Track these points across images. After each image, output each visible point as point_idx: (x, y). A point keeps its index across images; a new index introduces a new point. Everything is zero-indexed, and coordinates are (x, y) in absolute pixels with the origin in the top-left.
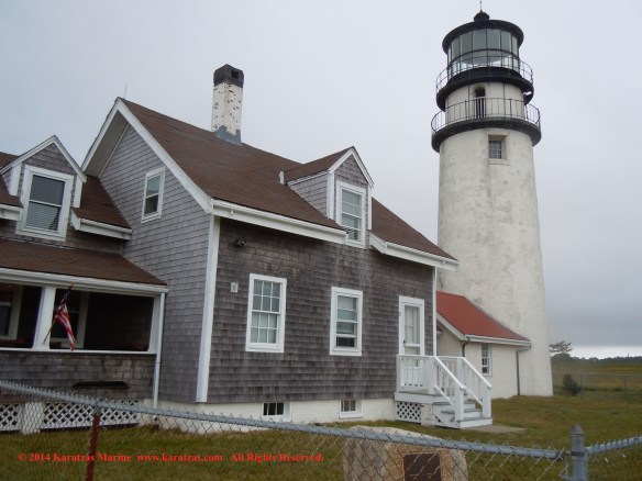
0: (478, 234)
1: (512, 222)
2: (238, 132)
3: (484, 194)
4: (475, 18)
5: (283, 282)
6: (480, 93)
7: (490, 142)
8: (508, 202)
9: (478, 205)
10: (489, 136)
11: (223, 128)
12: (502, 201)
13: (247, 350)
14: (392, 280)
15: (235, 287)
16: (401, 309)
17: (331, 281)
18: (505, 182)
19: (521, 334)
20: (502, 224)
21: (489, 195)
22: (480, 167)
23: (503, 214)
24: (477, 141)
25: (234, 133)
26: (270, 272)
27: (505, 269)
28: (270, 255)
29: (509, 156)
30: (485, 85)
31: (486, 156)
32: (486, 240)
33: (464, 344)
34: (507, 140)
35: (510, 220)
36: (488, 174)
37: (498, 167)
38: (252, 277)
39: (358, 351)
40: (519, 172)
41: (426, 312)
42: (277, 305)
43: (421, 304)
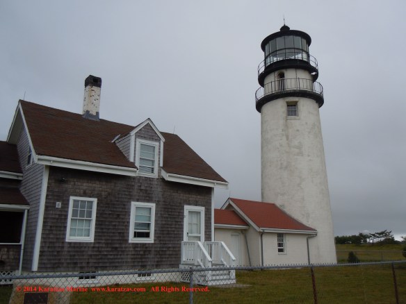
0: (281, 164)
1: (302, 156)
2: (97, 113)
3: (284, 138)
4: (281, 29)
5: (95, 200)
6: (282, 76)
7: (288, 106)
8: (300, 142)
9: (281, 145)
10: (287, 102)
12: (296, 142)
13: (67, 240)
14: (179, 196)
15: (59, 205)
16: (186, 213)
17: (131, 198)
18: (298, 130)
19: (310, 226)
20: (295, 157)
21: (287, 139)
22: (282, 122)
23: (297, 150)
24: (279, 106)
25: (95, 114)
26: (85, 194)
27: (299, 185)
28: (85, 185)
29: (300, 113)
30: (284, 71)
31: (285, 115)
32: (286, 167)
33: (262, 234)
34: (298, 104)
35: (301, 154)
36: (286, 126)
37: (292, 121)
38: (72, 198)
39: (151, 240)
40: (306, 123)
41: (206, 214)
42: (90, 214)
43: (202, 209)
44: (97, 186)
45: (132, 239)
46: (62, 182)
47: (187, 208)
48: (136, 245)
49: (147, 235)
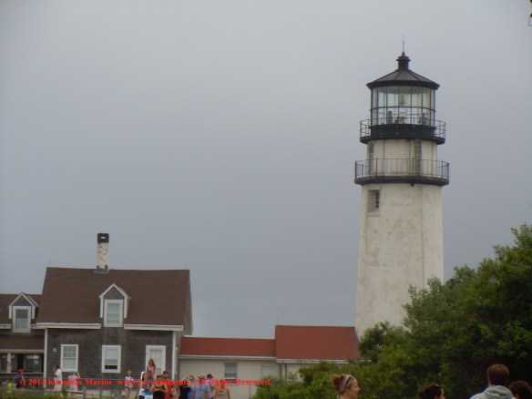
1: (378, 265)
2: (106, 266)
3: (363, 242)
5: (77, 346)
7: (369, 195)
8: (376, 247)
10: (370, 191)
11: (98, 267)
12: (372, 248)
14: (141, 338)
15: (55, 350)
16: (147, 351)
17: (102, 343)
20: (371, 267)
22: (363, 218)
23: (372, 259)
25: (104, 268)
26: (70, 343)
27: (370, 304)
28: (70, 337)
29: (380, 208)
30: (374, 144)
34: (380, 193)
36: (367, 225)
37: (372, 218)
38: (62, 345)
39: (118, 371)
40: (387, 220)
41: (167, 352)
42: (74, 355)
43: (163, 348)
44: (78, 336)
45: (104, 370)
46: (55, 336)
47: (148, 348)
48: (106, 374)
49: (115, 367)
